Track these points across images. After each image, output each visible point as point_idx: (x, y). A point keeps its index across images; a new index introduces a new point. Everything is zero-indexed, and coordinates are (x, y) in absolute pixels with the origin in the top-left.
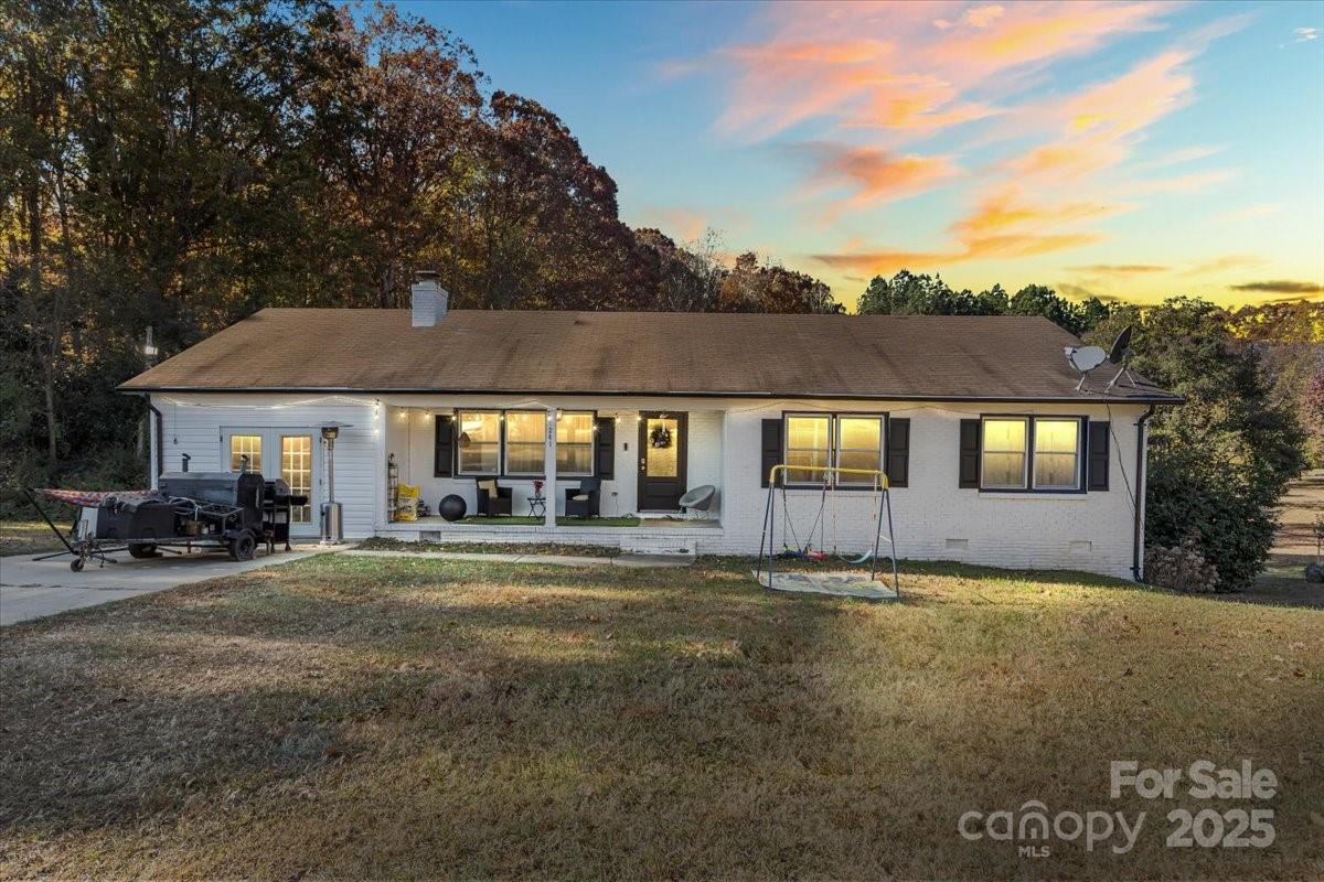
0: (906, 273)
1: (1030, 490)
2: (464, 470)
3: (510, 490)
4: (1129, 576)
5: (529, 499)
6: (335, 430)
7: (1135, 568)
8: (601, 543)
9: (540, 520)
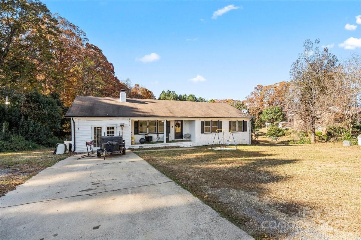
0: (169, 91)
1: (237, 132)
2: (140, 133)
3: (152, 136)
4: (249, 144)
5: (156, 138)
6: (123, 125)
7: (250, 143)
8: (175, 146)
9: (163, 142)
